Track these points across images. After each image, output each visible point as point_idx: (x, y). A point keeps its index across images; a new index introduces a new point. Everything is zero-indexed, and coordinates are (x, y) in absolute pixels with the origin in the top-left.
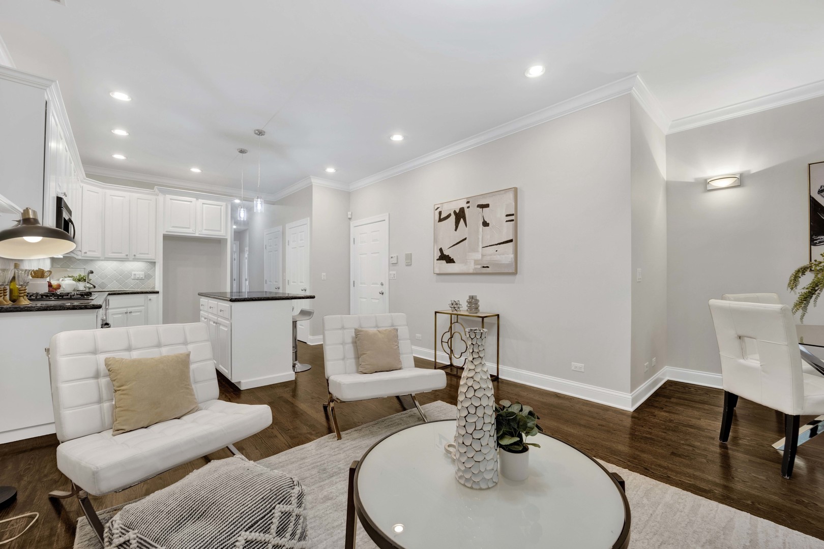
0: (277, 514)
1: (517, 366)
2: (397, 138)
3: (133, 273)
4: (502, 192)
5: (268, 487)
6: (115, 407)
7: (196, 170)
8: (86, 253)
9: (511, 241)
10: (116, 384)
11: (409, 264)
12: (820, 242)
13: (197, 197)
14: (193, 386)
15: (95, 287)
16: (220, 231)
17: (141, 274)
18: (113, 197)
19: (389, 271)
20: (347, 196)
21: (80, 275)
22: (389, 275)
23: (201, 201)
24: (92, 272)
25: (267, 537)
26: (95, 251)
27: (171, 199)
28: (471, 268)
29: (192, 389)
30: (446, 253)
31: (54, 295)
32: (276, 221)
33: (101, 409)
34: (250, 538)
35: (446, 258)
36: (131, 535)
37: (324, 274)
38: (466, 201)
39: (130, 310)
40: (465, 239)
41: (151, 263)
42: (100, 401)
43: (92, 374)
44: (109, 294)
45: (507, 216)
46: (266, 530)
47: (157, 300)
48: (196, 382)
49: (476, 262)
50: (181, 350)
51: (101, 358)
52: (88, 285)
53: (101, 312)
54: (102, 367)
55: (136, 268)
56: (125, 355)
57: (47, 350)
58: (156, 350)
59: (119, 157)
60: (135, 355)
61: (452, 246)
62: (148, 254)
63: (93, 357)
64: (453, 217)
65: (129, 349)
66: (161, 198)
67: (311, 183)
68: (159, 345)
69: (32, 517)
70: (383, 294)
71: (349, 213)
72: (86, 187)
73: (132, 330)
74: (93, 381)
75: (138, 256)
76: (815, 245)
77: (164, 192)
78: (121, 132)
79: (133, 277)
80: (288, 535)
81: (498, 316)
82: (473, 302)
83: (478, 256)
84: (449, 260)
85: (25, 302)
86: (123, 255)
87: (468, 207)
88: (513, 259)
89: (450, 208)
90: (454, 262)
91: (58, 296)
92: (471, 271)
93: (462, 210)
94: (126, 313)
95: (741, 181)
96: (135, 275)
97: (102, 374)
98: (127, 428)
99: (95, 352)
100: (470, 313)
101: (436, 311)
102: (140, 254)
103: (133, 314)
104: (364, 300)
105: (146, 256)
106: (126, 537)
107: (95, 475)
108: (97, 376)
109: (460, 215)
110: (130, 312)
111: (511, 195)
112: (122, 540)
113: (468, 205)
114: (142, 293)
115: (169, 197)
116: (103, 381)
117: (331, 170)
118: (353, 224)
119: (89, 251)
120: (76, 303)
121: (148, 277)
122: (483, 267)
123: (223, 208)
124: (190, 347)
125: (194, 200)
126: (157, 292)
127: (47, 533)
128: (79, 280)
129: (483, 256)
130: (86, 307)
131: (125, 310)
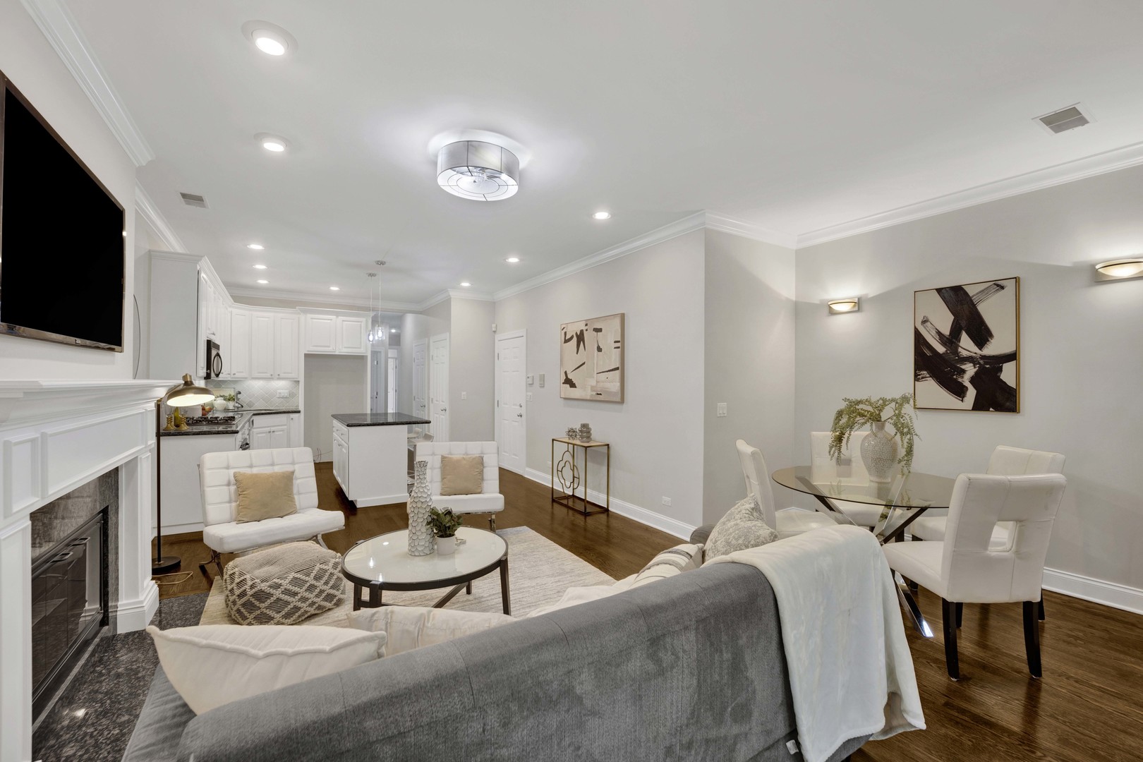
0: (317, 568)
1: (624, 499)
2: (513, 260)
3: (279, 391)
4: (610, 317)
5: (316, 555)
6: (239, 505)
7: (334, 289)
8: (234, 374)
9: (617, 369)
10: (240, 490)
11: (542, 386)
12: (923, 378)
13: (337, 315)
14: (296, 497)
15: (242, 407)
16: (360, 348)
17: (285, 392)
18: (259, 319)
19: (527, 391)
20: (491, 307)
21: (230, 395)
22: (527, 396)
23: (341, 318)
24: (240, 393)
25: (307, 579)
26: (242, 372)
27: (312, 319)
28: (588, 394)
29: (294, 498)
30: (570, 377)
31: (206, 419)
32: (424, 333)
33: (230, 506)
34: (296, 576)
35: (568, 382)
36: (236, 569)
37: (465, 393)
38: (584, 323)
39: (273, 429)
40: (584, 363)
41: (295, 381)
42: (230, 502)
43: (226, 482)
44: (254, 415)
45: (615, 342)
46: (308, 575)
47: (299, 419)
48: (299, 494)
49: (593, 388)
50: (289, 468)
51: (232, 472)
52: (237, 405)
53: (239, 436)
54: (232, 479)
55: (281, 386)
56: (248, 471)
57: (199, 466)
58: (270, 468)
59: (263, 282)
60: (255, 471)
61: (576, 369)
62: (291, 373)
63: (227, 471)
64: (575, 339)
65: (251, 466)
66: (302, 317)
67: (449, 296)
68: (273, 465)
69: (189, 574)
70: (521, 416)
71: (494, 325)
72: (235, 311)
73: (275, 451)
74: (226, 488)
75: (282, 375)
76: (918, 381)
77: (305, 312)
78: (260, 267)
79: (278, 396)
80: (322, 582)
81: (608, 445)
82: (585, 431)
83: (593, 383)
84: (573, 385)
85: (185, 428)
86: (268, 375)
87: (587, 330)
88: (619, 389)
89: (573, 330)
90: (576, 387)
91: (209, 421)
92: (588, 398)
93: (582, 331)
94: (270, 432)
95: (859, 305)
96: (280, 393)
97: (232, 483)
98: (245, 519)
99: (228, 468)
100: (582, 442)
101: (554, 438)
102: (285, 373)
103: (276, 433)
104: (506, 422)
105: (290, 376)
106: (234, 571)
107: (221, 540)
108: (229, 484)
109: (580, 338)
110: (273, 432)
111: (617, 321)
112: (232, 572)
113: (586, 328)
114: (284, 412)
115: (310, 316)
116: (233, 488)
117: (465, 284)
118: (497, 337)
119: (238, 372)
120: (221, 428)
121: (292, 395)
122: (598, 394)
123: (363, 324)
124: (297, 467)
125: (333, 317)
126: (299, 412)
127: (197, 582)
128: (229, 400)
129: (597, 382)
130: (227, 432)
131: (268, 429)
